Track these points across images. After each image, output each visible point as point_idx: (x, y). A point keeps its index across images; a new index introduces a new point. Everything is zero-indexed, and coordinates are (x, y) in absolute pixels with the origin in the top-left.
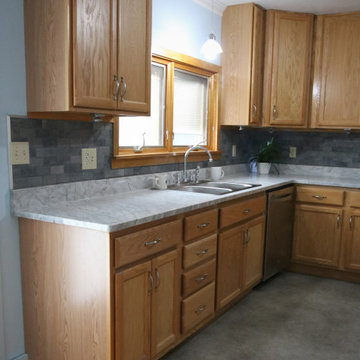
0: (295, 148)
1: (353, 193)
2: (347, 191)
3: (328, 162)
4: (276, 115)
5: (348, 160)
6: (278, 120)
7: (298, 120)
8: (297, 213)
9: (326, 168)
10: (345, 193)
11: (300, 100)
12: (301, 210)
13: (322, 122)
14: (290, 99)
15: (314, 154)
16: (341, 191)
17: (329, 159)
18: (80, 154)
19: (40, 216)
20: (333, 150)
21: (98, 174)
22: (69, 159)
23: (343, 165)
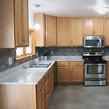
0: (53, 52)
1: (72, 62)
2: (70, 62)
3: (62, 55)
4: (50, 43)
5: (67, 54)
6: (50, 45)
7: (55, 44)
8: (58, 69)
9: (62, 56)
10: (69, 63)
11: (55, 39)
12: (59, 68)
13: (61, 44)
14: (52, 39)
15: (58, 53)
16: (69, 62)
17: (62, 54)
18: (8, 60)
19: (5, 83)
20: (63, 52)
21: (12, 66)
22: (6, 62)
23: (66, 55)
